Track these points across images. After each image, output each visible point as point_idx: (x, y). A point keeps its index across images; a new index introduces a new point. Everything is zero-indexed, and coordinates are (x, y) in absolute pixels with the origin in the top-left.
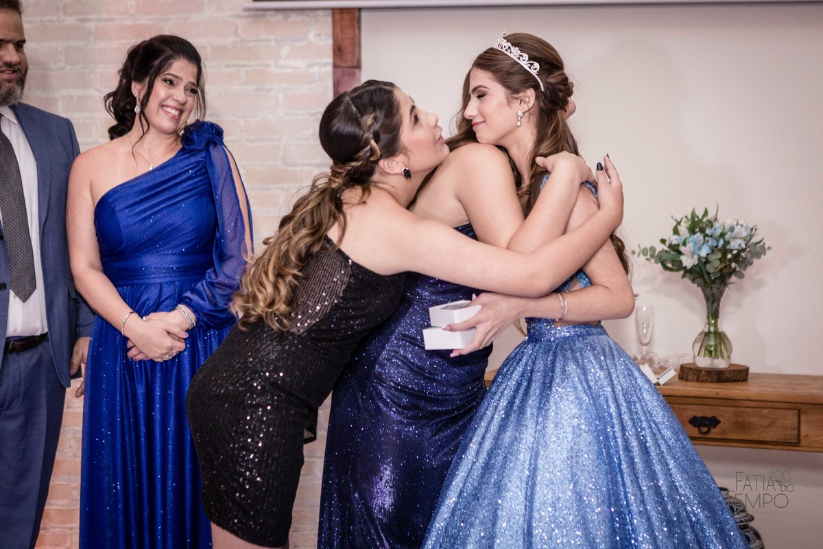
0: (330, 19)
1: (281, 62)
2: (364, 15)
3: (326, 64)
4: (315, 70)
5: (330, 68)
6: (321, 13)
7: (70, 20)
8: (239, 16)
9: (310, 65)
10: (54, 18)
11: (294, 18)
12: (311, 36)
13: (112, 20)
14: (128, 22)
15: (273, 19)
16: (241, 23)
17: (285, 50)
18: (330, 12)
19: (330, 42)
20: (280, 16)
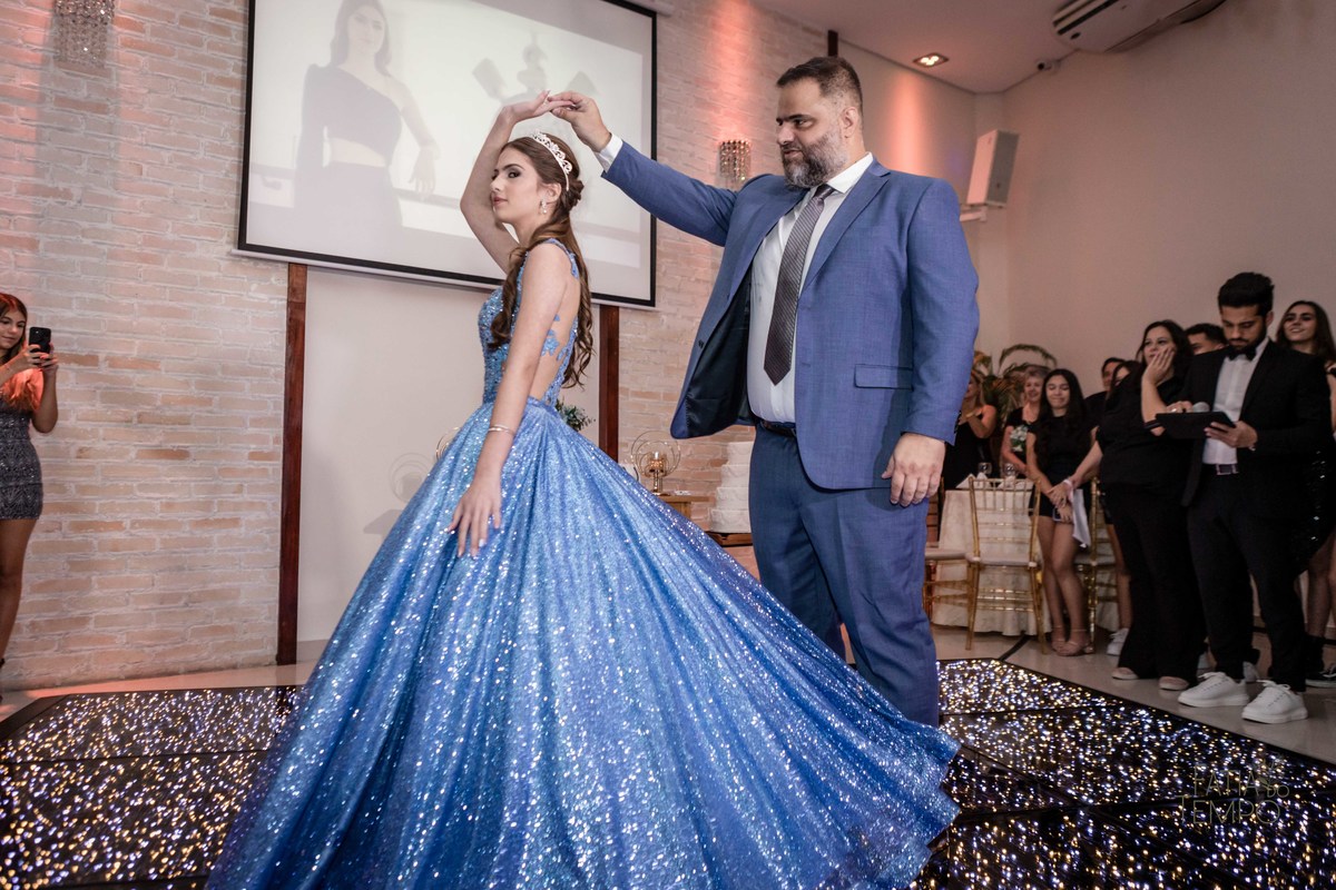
0: (286, 270)
1: (251, 294)
2: (310, 273)
3: (282, 300)
4: (275, 302)
5: (285, 303)
6: (280, 265)
7: (87, 242)
8: (222, 259)
9: (271, 299)
10: (74, 238)
11: (261, 265)
12: (273, 279)
13: (123, 246)
14: (136, 250)
15: (247, 264)
16: (224, 264)
17: (254, 287)
18: (287, 265)
19: (286, 285)
20: (251, 263)
